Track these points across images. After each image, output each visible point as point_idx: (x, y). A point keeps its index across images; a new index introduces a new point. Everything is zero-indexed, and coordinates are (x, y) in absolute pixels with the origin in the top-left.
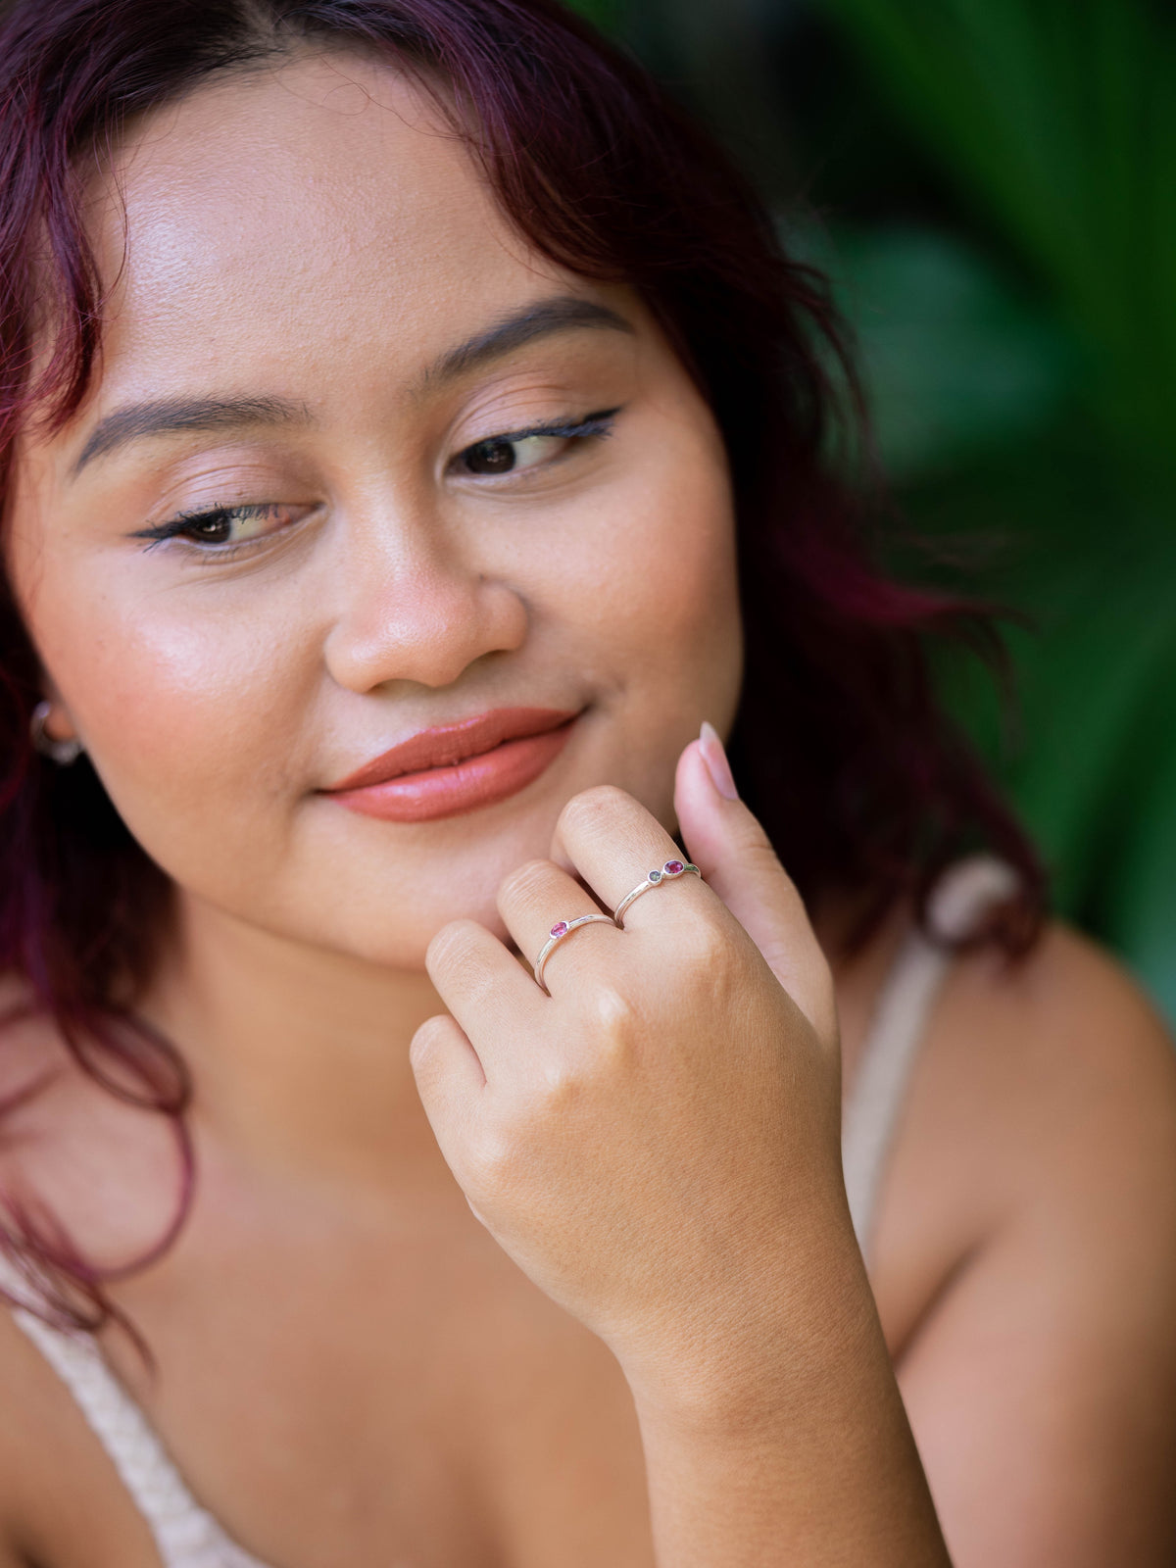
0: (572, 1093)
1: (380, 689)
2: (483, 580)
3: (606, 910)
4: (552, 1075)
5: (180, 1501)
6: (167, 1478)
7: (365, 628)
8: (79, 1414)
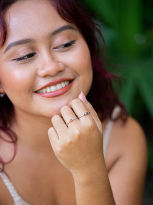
0: (71, 143)
1: (45, 76)
2: (58, 62)
3: (77, 117)
4: (68, 140)
5: (17, 195)
6: (15, 192)
7: (43, 68)
8: (4, 183)
